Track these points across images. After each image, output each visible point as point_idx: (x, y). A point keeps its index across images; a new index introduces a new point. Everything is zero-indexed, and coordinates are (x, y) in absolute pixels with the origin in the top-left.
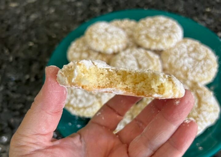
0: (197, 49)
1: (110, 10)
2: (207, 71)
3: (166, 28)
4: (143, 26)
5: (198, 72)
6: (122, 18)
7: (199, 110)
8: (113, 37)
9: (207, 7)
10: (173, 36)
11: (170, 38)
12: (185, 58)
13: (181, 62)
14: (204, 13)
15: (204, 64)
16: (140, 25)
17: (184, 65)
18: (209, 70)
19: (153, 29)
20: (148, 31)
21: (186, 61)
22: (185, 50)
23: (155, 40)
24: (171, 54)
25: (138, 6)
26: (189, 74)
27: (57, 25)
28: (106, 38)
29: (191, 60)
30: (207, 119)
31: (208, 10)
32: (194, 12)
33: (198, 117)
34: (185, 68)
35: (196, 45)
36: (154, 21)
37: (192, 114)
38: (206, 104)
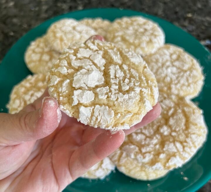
0: (181, 57)
1: (80, 8)
2: (193, 84)
3: (146, 30)
4: (118, 26)
5: (183, 85)
6: (93, 17)
7: (186, 132)
8: (81, 37)
9: (189, 12)
10: (154, 40)
11: (150, 42)
12: (168, 67)
13: (164, 72)
14: (185, 19)
15: (190, 75)
16: (115, 25)
17: (166, 76)
18: (195, 83)
19: (131, 31)
20: (124, 32)
21: (169, 70)
22: (167, 57)
23: (133, 44)
24: (152, 61)
25: (112, 6)
26: (173, 86)
27: (15, 20)
28: (73, 37)
29: (174, 70)
30: (196, 144)
31: (190, 15)
32: (175, 16)
33: (186, 142)
34: (168, 79)
35: (180, 52)
36: (132, 21)
37: (178, 137)
38: (196, 125)
